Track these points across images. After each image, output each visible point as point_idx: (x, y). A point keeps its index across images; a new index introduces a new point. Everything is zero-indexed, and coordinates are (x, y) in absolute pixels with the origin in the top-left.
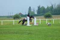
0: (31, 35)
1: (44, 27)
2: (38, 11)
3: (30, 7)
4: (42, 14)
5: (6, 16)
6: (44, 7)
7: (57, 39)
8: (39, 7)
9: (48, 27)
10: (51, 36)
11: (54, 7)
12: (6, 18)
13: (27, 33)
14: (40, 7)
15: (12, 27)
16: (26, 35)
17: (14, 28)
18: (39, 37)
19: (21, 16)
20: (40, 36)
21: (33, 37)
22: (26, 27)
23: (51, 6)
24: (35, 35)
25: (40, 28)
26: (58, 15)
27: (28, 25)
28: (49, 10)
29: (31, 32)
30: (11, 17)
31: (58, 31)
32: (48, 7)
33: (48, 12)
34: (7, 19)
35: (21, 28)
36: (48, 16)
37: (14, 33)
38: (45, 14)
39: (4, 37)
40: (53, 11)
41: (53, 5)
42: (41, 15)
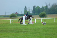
0: (27, 33)
1: (39, 26)
2: (33, 10)
3: (26, 7)
4: (37, 13)
5: (3, 16)
6: (39, 7)
7: (51, 37)
8: (34, 7)
9: (43, 26)
10: (46, 34)
11: (48, 7)
12: (3, 17)
13: (23, 32)
14: (36, 7)
15: (9, 26)
16: (22, 34)
17: (10, 27)
18: (34, 36)
19: (17, 16)
20: (35, 34)
21: (29, 35)
22: (22, 26)
23: (46, 6)
24: (31, 33)
25: (35, 27)
26: (53, 14)
27: (24, 23)
28: (44, 10)
29: (27, 30)
30: (8, 16)
31: (52, 30)
32: (42, 7)
33: (43, 11)
34: (4, 19)
35: (17, 27)
36: (43, 16)
37: (10, 31)
38: (40, 14)
39: (1, 35)
40: (48, 10)
41: (48, 5)
42: (36, 15)
